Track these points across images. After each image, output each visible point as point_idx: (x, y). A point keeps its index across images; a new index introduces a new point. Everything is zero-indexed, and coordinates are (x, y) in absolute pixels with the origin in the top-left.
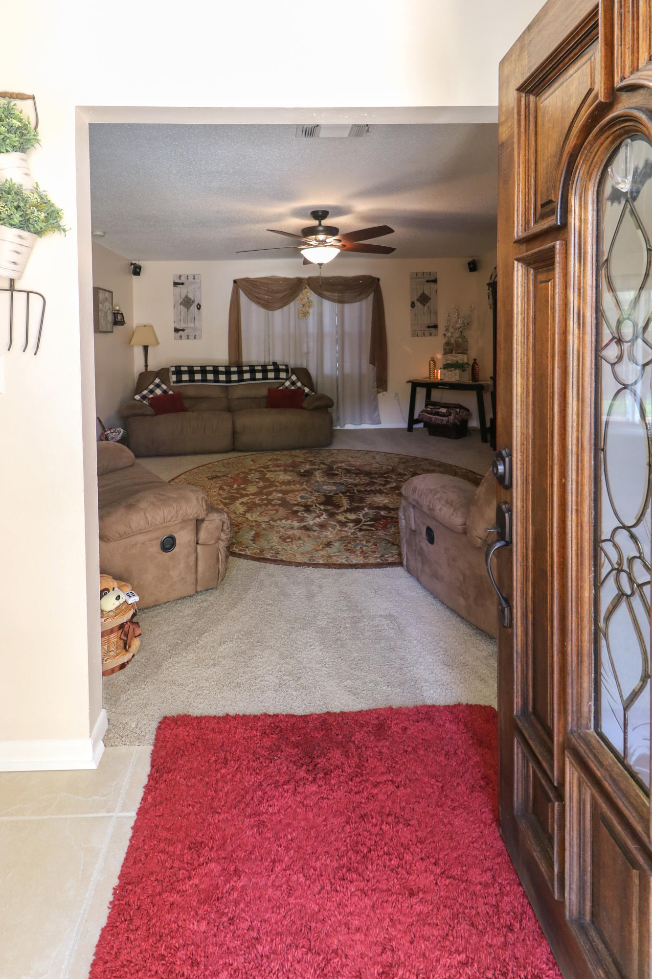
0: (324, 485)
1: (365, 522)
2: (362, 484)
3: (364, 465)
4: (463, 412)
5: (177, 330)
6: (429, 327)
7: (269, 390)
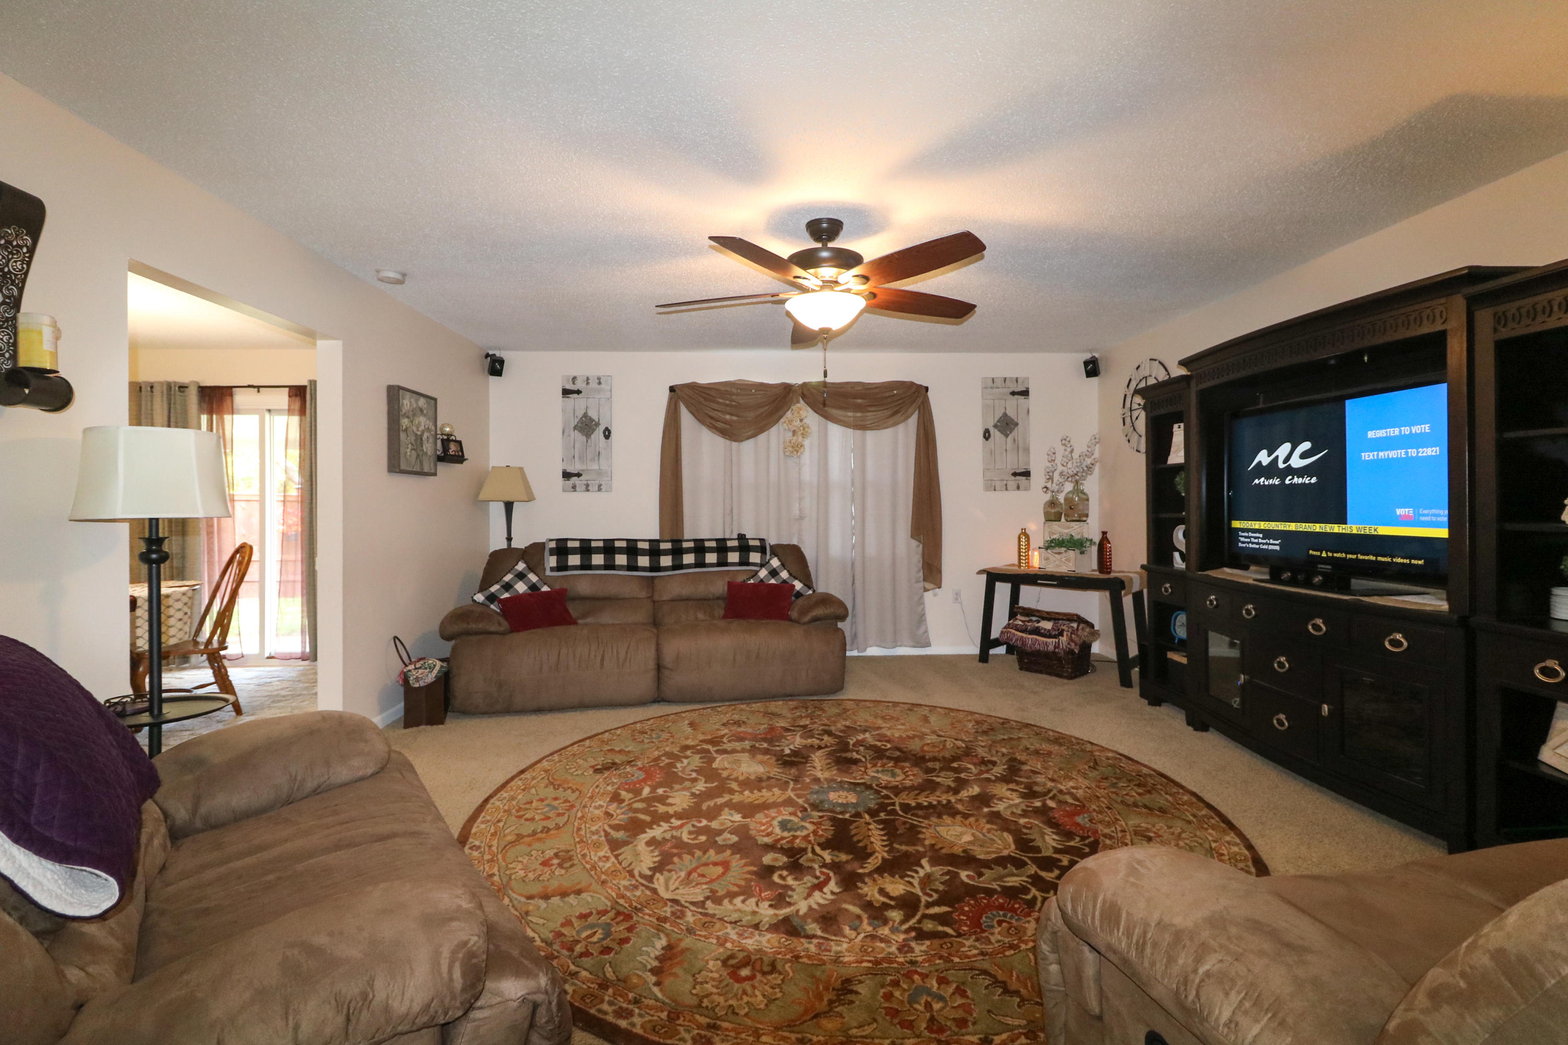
0: (831, 789)
1: (929, 905)
2: (912, 788)
3: (908, 737)
4: (1083, 629)
5: (567, 475)
6: (1015, 474)
7: (730, 584)
